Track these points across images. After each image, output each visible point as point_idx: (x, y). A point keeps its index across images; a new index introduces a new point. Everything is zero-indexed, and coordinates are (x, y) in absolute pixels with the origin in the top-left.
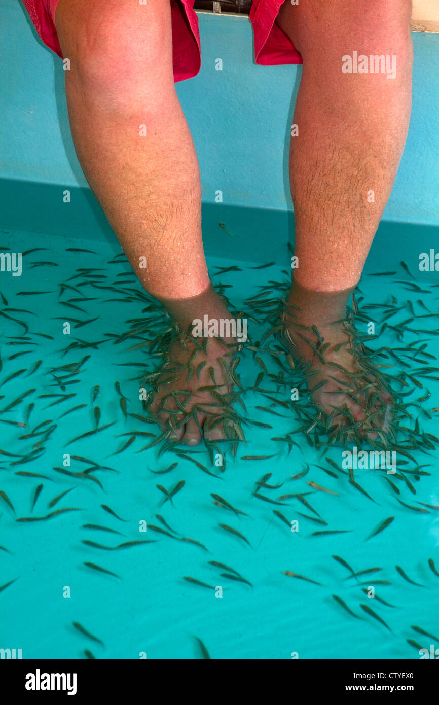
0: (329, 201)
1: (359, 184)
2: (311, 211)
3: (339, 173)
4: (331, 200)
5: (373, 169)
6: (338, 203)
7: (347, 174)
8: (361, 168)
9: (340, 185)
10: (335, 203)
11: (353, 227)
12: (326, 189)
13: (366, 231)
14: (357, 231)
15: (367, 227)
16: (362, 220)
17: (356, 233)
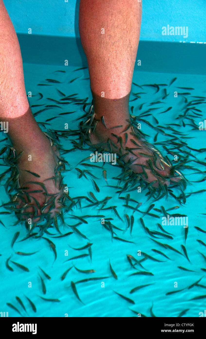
0: (112, 46)
1: (128, 34)
2: (103, 54)
3: (116, 28)
4: (114, 45)
5: (134, 23)
6: (118, 47)
7: (121, 28)
8: (128, 23)
9: (117, 35)
10: (116, 47)
11: (127, 60)
12: (110, 39)
13: (133, 63)
14: (129, 62)
15: (133, 60)
16: (131, 56)
17: (129, 63)
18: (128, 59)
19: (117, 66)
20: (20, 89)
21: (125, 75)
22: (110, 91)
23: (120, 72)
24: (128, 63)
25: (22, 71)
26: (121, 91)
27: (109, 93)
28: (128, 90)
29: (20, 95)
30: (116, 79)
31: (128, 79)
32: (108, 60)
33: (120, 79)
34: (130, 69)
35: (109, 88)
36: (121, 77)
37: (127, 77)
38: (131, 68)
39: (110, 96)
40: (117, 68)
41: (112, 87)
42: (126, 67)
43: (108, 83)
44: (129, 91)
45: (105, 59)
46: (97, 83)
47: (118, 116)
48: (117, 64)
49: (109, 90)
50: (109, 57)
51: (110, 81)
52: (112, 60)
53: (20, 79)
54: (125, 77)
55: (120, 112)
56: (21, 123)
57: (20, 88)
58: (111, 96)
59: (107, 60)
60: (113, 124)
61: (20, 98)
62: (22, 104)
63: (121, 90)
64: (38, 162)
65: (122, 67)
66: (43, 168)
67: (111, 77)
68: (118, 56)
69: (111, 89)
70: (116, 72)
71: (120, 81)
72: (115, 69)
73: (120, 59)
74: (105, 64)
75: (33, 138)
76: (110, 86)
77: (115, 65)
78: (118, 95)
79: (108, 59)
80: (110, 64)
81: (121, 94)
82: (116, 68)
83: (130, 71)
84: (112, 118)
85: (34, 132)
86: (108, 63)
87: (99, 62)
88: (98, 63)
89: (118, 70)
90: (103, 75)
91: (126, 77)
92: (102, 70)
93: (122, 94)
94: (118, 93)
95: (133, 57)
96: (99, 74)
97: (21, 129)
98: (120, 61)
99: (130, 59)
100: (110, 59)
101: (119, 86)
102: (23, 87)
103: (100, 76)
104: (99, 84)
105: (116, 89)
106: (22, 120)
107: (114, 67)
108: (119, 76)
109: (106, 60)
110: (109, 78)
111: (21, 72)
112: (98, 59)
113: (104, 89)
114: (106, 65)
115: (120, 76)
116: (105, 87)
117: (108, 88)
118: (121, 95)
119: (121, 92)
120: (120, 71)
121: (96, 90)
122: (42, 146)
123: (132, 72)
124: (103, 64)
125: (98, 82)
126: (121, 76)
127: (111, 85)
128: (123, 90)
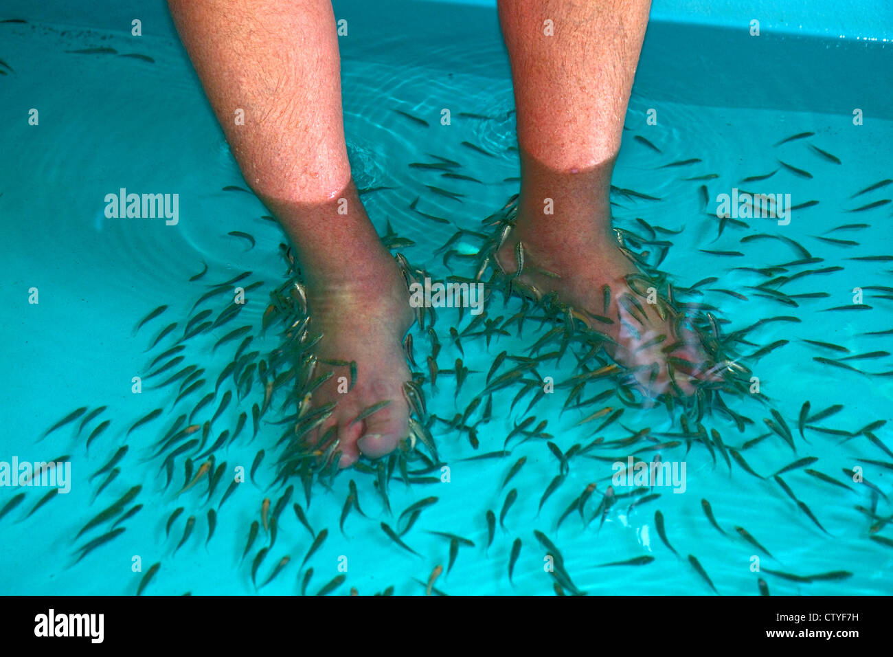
6: (589, 34)
10: (586, 33)
13: (627, 75)
14: (618, 75)
15: (628, 69)
16: (623, 58)
17: (616, 77)
18: (614, 67)
19: (585, 84)
20: (328, 132)
21: (605, 107)
22: (563, 145)
23: (592, 99)
24: (613, 76)
25: (335, 84)
26: (591, 147)
27: (560, 150)
28: (611, 146)
29: (328, 146)
30: (581, 116)
31: (612, 116)
32: (563, 65)
33: (591, 117)
34: (620, 92)
35: (559, 138)
36: (592, 112)
37: (610, 111)
38: (622, 90)
39: (563, 157)
40: (584, 88)
41: (568, 135)
42: (609, 87)
43: (557, 124)
44: (613, 149)
45: (555, 62)
46: (533, 123)
47: (579, 212)
48: (584, 76)
49: (560, 142)
50: (563, 59)
51: (565, 120)
52: (572, 67)
53: (330, 105)
54: (605, 112)
55: (584, 201)
56: (326, 216)
57: (329, 128)
58: (565, 158)
59: (560, 65)
60: (565, 230)
61: (326, 152)
62: (331, 168)
63: (592, 145)
64: (359, 317)
65: (597, 87)
66: (370, 329)
67: (567, 110)
68: (588, 58)
69: (566, 141)
70: (580, 97)
71: (590, 123)
72: (578, 89)
73: (594, 64)
74: (554, 76)
75: (353, 256)
76: (563, 132)
77: (579, 79)
78: (583, 158)
79: (563, 63)
80: (567, 77)
81: (591, 156)
82: (581, 88)
83: (619, 97)
84: (563, 216)
85: (356, 241)
86: (562, 74)
87: (540, 73)
88: (537, 75)
89: (588, 94)
90: (548, 104)
91: (607, 112)
92: (546, 91)
93: (594, 156)
94: (583, 151)
95: (629, 62)
96: (537, 101)
97: (323, 232)
98: (593, 71)
99: (619, 66)
100: (568, 65)
101: (586, 134)
102: (336, 126)
103: (540, 105)
104: (536, 126)
105: (579, 140)
106: (329, 210)
107: (576, 84)
108: (587, 109)
109: (558, 68)
110: (562, 113)
111: (332, 89)
112: (536, 63)
113: (548, 141)
114: (556, 79)
115: (591, 107)
116: (551, 135)
117: (557, 138)
118: (589, 158)
119: (591, 151)
120: (592, 96)
121: (529, 142)
122: (374, 276)
123: (623, 99)
124: (549, 75)
125: (535, 121)
126: (594, 109)
127: (565, 131)
128: (597, 146)
